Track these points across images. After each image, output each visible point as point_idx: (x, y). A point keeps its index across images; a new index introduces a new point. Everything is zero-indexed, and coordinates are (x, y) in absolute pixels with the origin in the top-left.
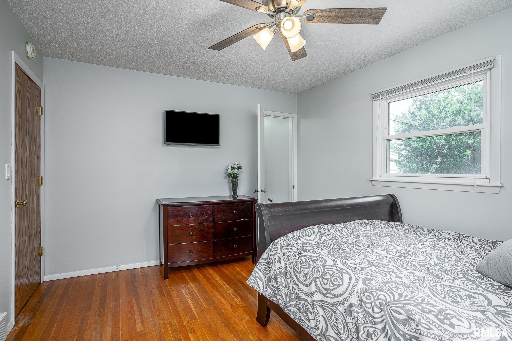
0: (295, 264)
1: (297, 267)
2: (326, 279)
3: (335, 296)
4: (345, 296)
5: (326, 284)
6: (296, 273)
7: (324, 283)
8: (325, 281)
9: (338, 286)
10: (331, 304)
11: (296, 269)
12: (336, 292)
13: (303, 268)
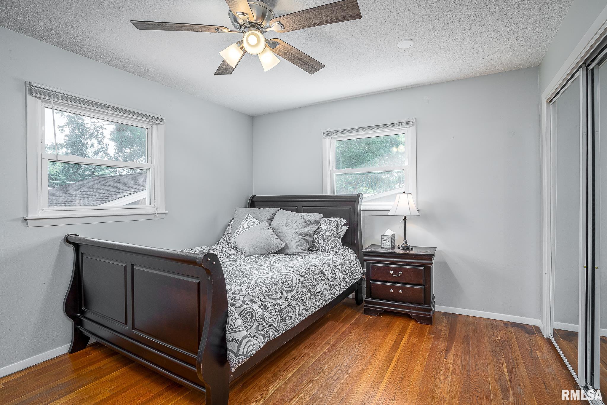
0: (265, 292)
1: (268, 291)
2: (286, 281)
3: (295, 286)
4: (298, 281)
5: (288, 284)
6: (271, 297)
7: (287, 285)
8: (286, 283)
9: (292, 279)
10: (296, 292)
11: (269, 294)
12: (294, 284)
13: (271, 289)
